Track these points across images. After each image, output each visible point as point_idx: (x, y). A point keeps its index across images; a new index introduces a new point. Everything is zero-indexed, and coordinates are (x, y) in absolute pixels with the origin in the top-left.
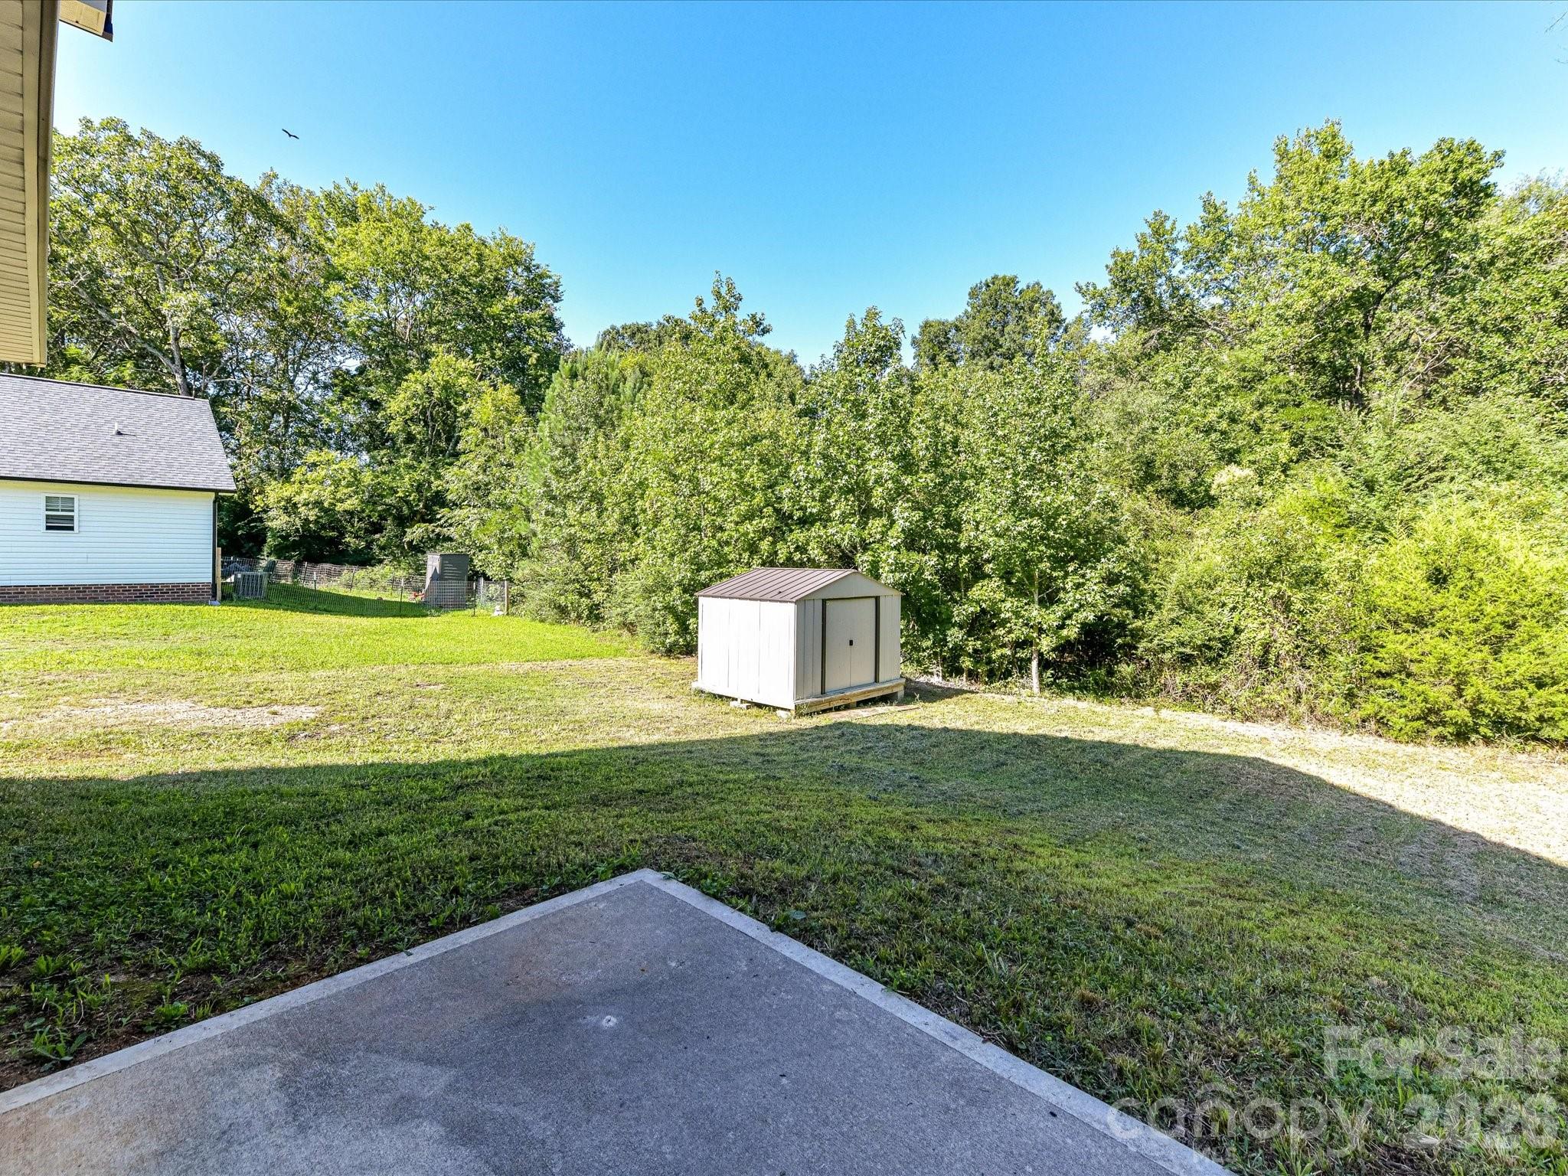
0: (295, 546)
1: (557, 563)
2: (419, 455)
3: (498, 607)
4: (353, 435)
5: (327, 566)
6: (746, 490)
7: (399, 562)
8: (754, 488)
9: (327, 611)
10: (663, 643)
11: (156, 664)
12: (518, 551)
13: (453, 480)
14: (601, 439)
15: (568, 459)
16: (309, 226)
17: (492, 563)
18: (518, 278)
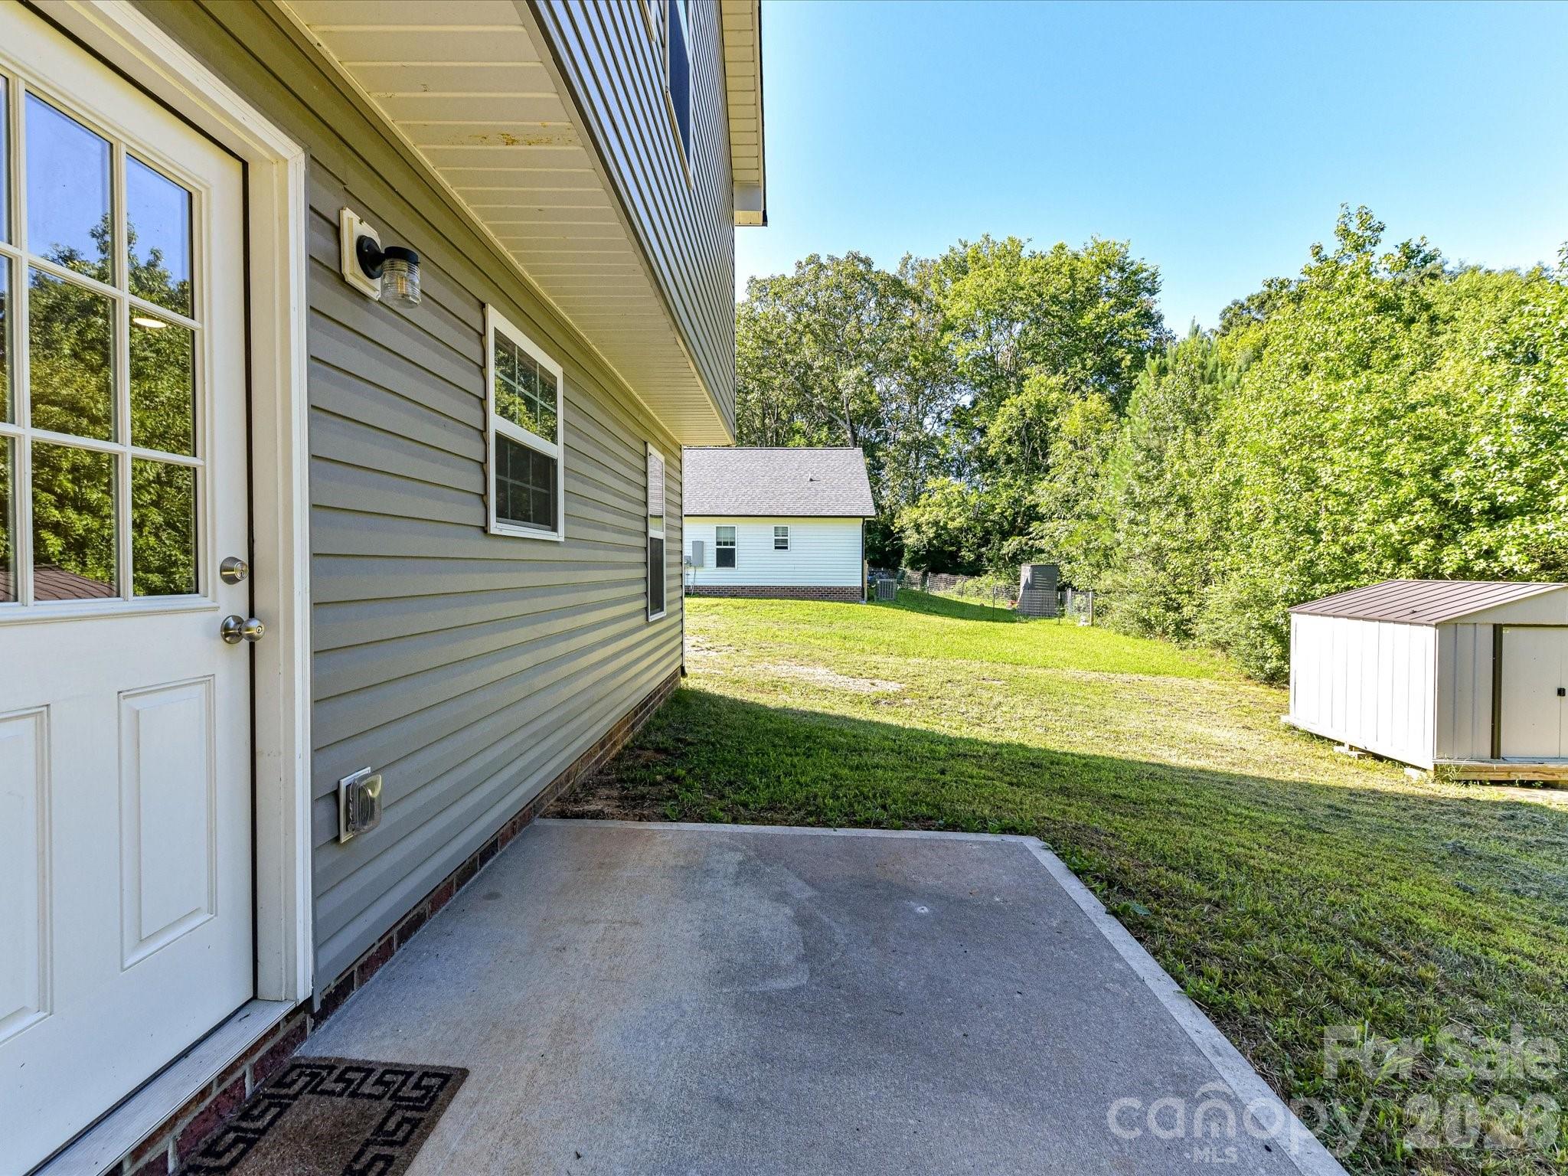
0: (923, 559)
1: (1142, 572)
2: (1016, 474)
3: (1083, 618)
4: (965, 462)
5: (944, 576)
6: (1390, 478)
7: (1001, 572)
8: (1401, 475)
9: (937, 613)
10: (1262, 668)
11: (819, 642)
12: (1103, 561)
13: (1044, 494)
14: (1190, 436)
15: (1152, 463)
16: (932, 293)
17: (1079, 573)
18: (1112, 281)
